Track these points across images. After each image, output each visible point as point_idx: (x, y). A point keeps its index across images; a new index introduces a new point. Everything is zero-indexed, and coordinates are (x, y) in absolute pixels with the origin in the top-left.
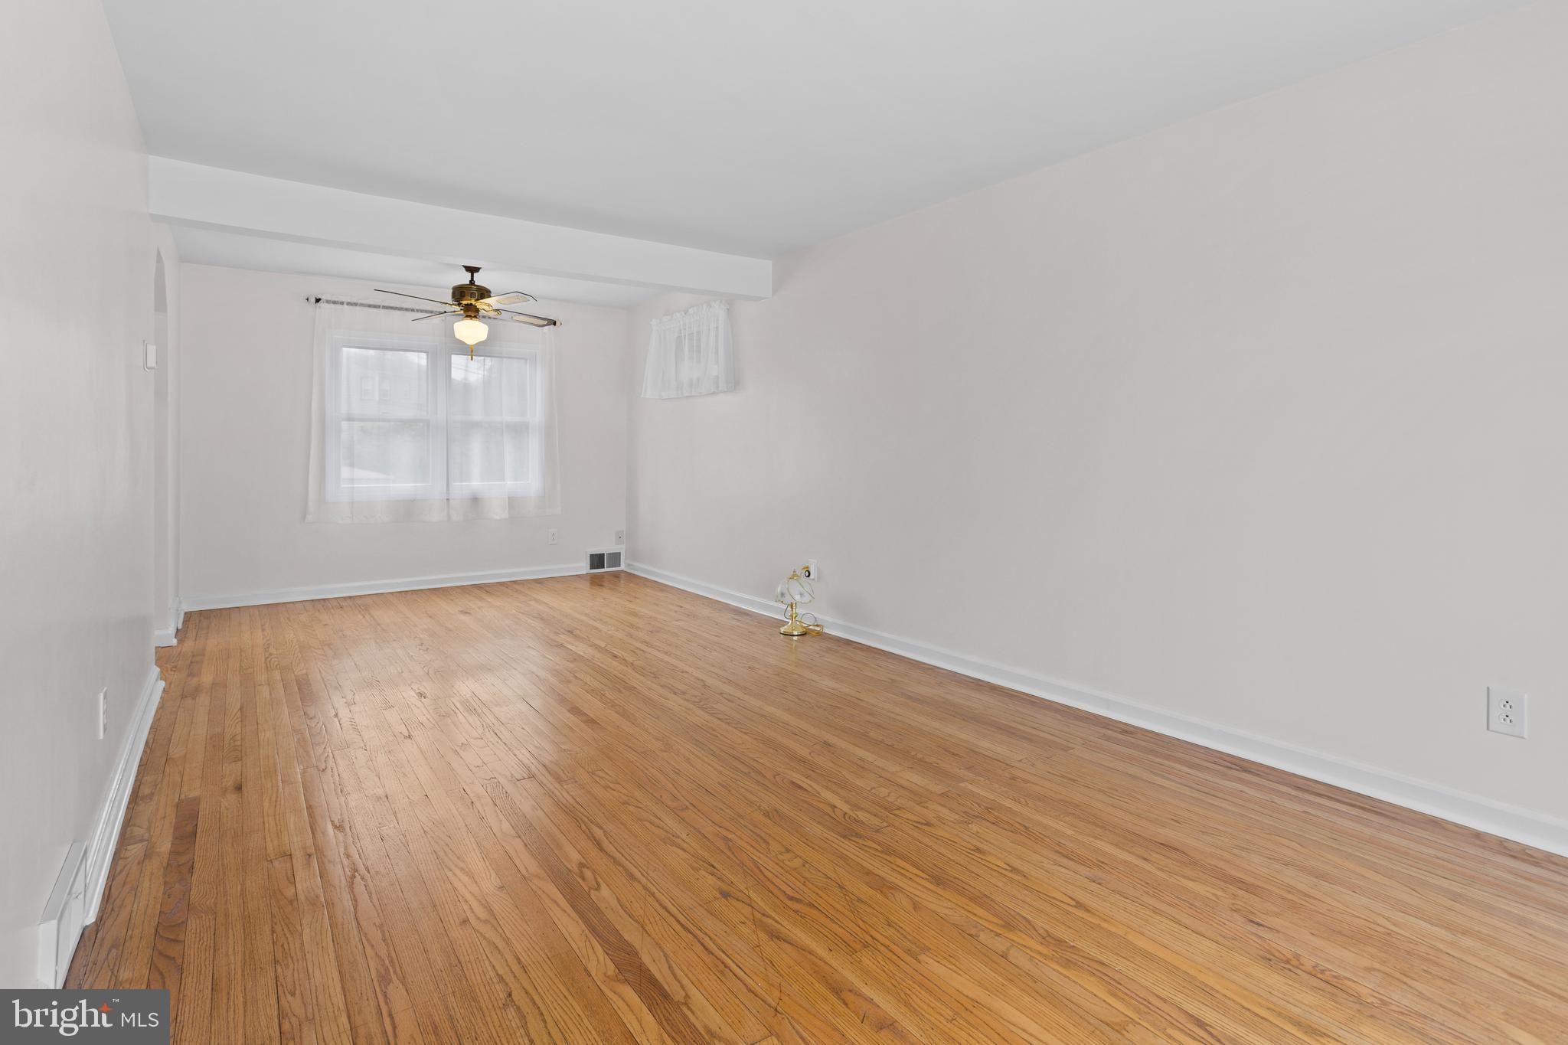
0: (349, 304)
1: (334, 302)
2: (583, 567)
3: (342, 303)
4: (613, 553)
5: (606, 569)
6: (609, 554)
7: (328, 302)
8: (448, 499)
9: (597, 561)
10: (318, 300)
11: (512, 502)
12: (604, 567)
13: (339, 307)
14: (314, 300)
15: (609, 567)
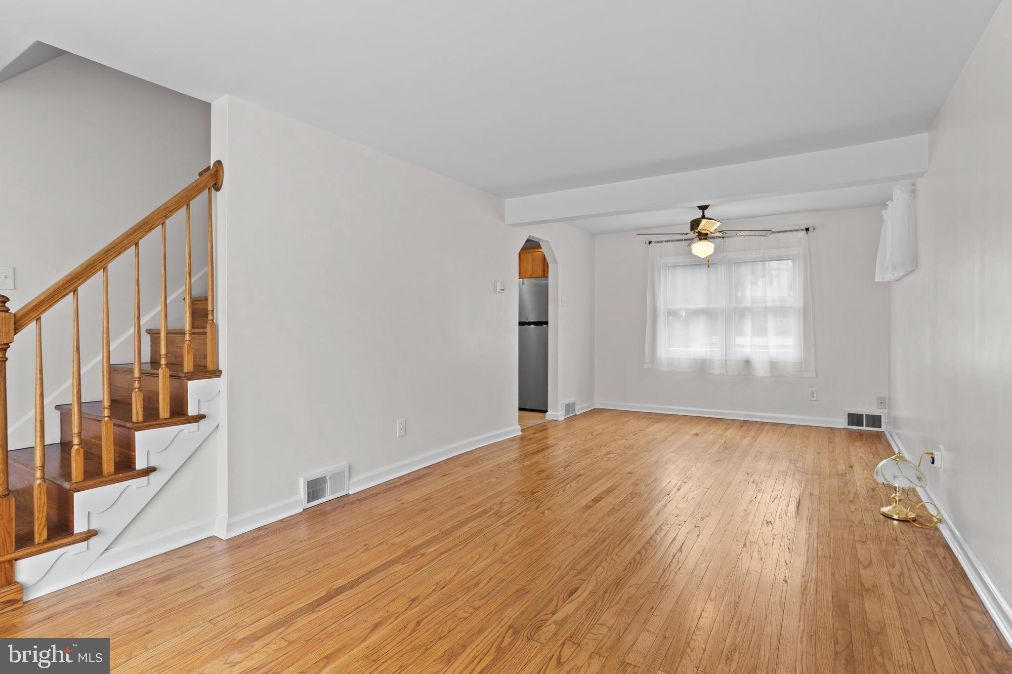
0: (666, 241)
1: (658, 242)
2: (842, 423)
3: (662, 242)
4: (872, 416)
5: (864, 428)
6: (866, 415)
7: (655, 242)
8: (726, 360)
9: (855, 419)
10: (650, 243)
11: (773, 365)
12: (863, 426)
13: (661, 244)
14: (648, 243)
15: (867, 426)
